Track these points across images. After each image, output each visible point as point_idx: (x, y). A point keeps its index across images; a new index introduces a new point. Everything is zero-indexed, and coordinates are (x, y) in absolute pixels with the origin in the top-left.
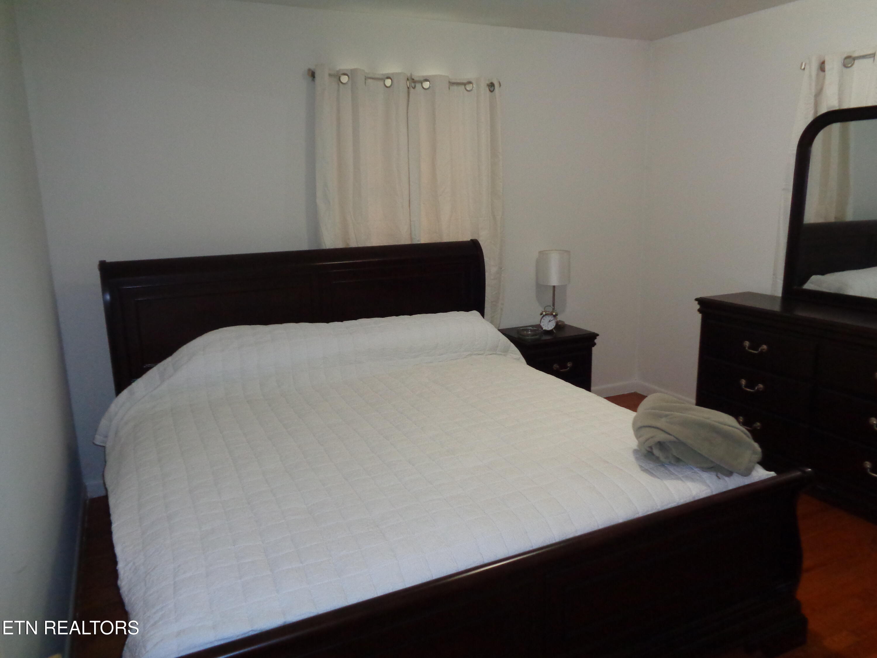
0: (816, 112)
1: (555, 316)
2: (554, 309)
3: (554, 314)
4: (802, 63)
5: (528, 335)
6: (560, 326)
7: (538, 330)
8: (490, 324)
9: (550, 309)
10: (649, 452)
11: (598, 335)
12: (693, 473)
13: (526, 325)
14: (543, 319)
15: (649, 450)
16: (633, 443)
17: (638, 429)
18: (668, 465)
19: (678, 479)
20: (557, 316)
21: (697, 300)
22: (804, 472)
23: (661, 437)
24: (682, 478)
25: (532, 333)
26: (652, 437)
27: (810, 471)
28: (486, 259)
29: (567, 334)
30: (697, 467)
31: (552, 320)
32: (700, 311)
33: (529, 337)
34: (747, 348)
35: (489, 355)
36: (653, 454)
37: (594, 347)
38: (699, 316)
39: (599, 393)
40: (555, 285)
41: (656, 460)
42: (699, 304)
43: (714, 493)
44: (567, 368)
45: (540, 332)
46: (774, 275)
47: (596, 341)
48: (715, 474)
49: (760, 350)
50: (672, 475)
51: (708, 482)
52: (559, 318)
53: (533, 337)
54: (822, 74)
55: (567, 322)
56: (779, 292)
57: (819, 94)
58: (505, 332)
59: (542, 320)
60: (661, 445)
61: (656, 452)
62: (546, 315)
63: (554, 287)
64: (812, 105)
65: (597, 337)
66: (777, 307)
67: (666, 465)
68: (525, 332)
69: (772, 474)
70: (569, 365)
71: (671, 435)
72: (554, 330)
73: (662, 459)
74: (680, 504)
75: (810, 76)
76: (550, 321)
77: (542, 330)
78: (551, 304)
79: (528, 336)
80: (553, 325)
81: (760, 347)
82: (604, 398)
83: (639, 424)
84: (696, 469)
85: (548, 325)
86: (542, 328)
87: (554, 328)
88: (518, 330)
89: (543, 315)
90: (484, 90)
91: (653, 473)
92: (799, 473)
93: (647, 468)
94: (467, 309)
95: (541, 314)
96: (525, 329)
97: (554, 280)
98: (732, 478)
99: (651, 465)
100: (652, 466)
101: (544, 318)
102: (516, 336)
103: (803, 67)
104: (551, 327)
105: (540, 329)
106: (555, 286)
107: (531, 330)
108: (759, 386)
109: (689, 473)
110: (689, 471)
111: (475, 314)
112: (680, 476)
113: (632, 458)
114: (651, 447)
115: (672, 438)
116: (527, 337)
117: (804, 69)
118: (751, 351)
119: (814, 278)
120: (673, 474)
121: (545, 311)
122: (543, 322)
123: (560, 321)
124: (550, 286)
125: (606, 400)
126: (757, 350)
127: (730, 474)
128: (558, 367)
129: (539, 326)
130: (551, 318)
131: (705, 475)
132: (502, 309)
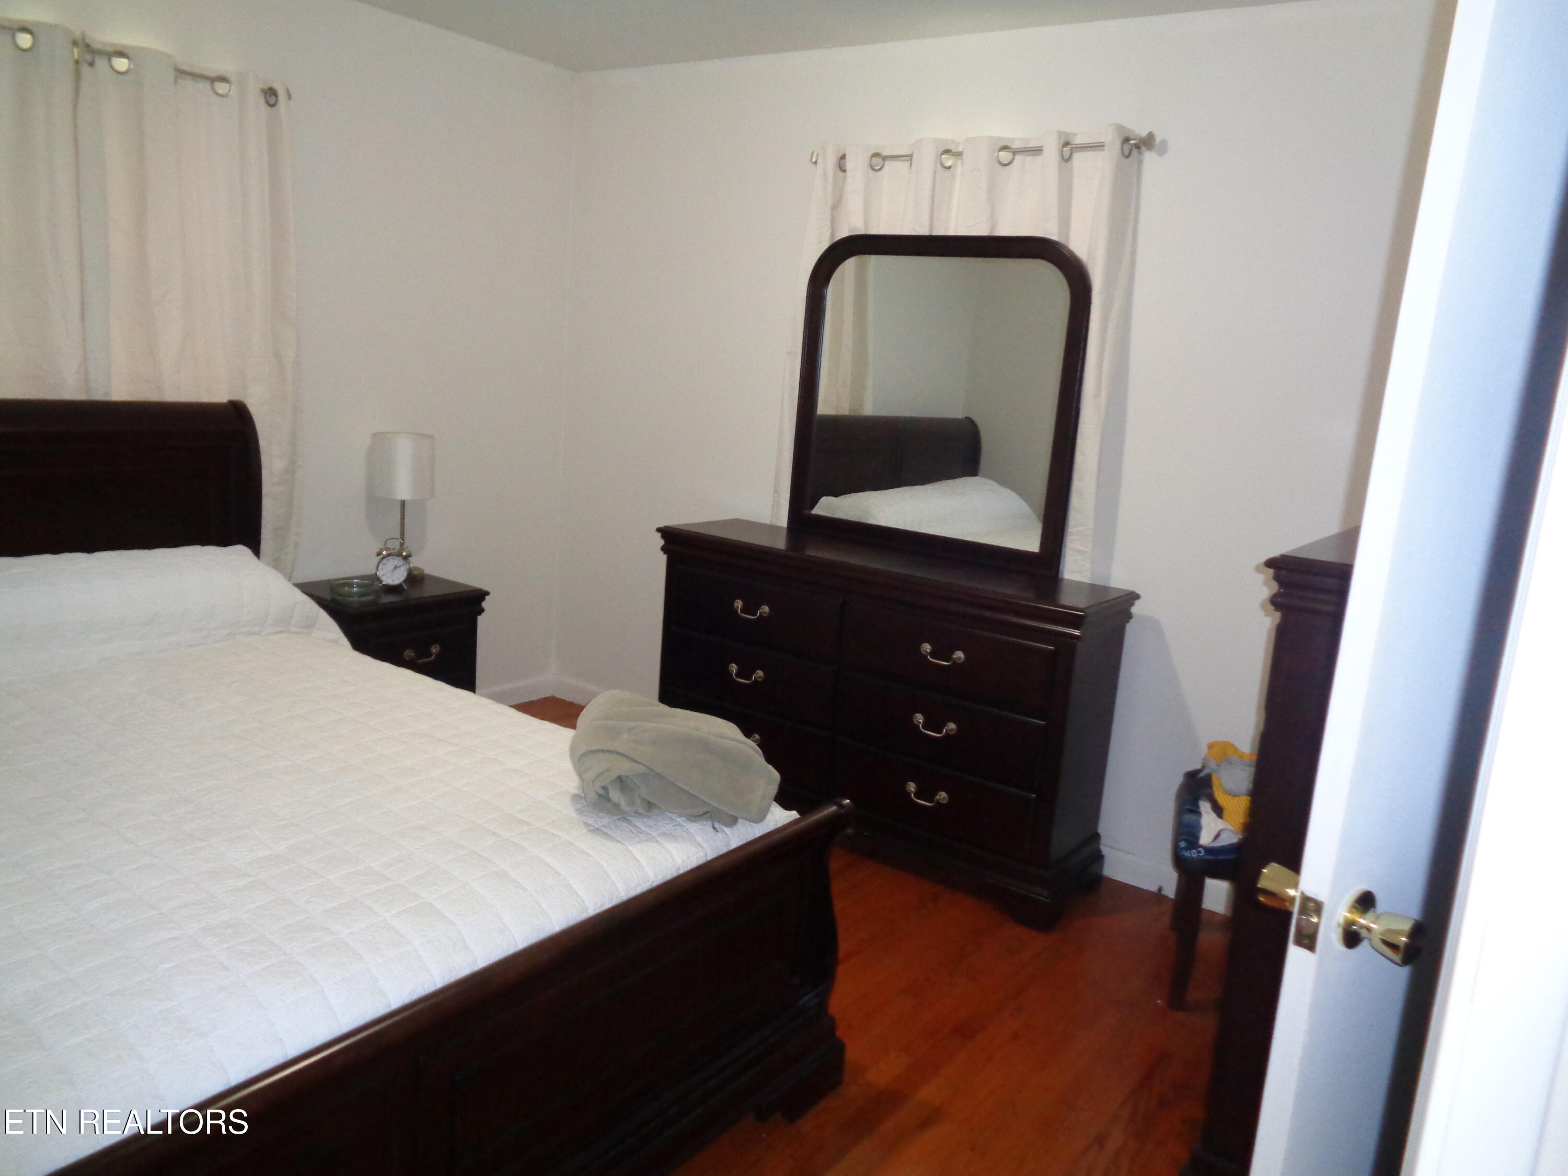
0: (833, 234)
1: (406, 558)
2: (402, 545)
3: (404, 554)
4: (813, 152)
5: (351, 595)
6: (414, 578)
7: (372, 585)
8: (274, 571)
9: (395, 545)
10: (600, 796)
11: (487, 593)
12: (675, 826)
13: (346, 576)
14: (381, 564)
15: (601, 792)
16: (572, 784)
17: (580, 759)
18: (633, 816)
19: (651, 839)
20: (410, 559)
21: (659, 530)
22: (841, 806)
23: (623, 767)
24: (659, 839)
25: (361, 589)
26: (608, 770)
27: (848, 803)
28: (263, 443)
29: (429, 591)
30: (680, 816)
31: (400, 566)
32: (664, 549)
33: (355, 599)
34: (739, 611)
35: (273, 634)
36: (609, 800)
37: (480, 615)
38: (663, 558)
39: (499, 698)
40: (403, 498)
41: (614, 809)
42: (663, 537)
43: (710, 858)
44: (432, 656)
45: (377, 588)
46: (775, 491)
47: (484, 604)
48: (709, 823)
49: (758, 614)
50: (642, 834)
51: (699, 839)
52: (415, 562)
53: (363, 599)
54: (841, 174)
55: (429, 570)
56: (783, 520)
57: (836, 205)
58: (308, 589)
59: (380, 567)
60: (622, 782)
61: (615, 795)
62: (388, 555)
63: (403, 503)
64: (828, 223)
65: (487, 598)
66: (780, 543)
67: (629, 818)
68: (347, 588)
69: (793, 815)
70: (435, 649)
71: (638, 763)
72: (403, 584)
73: (624, 806)
74: (655, 884)
75: (825, 174)
76: (396, 568)
77: (380, 585)
78: (398, 535)
79: (352, 597)
80: (403, 576)
81: (759, 608)
82: (512, 706)
83: (583, 748)
84: (679, 820)
85: (393, 574)
86: (381, 582)
87: (404, 581)
88: (334, 586)
89: (381, 557)
90: (255, 99)
91: (608, 835)
92: (835, 808)
93: (597, 826)
94: (224, 541)
95: (379, 554)
96: (347, 582)
97: (403, 490)
98: (735, 828)
99: (604, 820)
100: (606, 821)
101: (385, 561)
102: (327, 596)
103: (814, 160)
104: (399, 579)
105: (376, 583)
106: (404, 501)
107: (359, 585)
108: (757, 673)
109: (667, 827)
110: (669, 824)
111: (240, 552)
112: (655, 834)
113: (568, 810)
114: (604, 788)
115: (642, 769)
116: (351, 599)
117: (815, 163)
118: (743, 615)
119: (824, 500)
120: (641, 832)
121: (387, 549)
122: (382, 569)
123: (416, 568)
124: (395, 500)
125: (513, 709)
126: (755, 614)
127: (732, 821)
128: (413, 654)
129: (375, 578)
130: (398, 561)
131: (694, 828)
132: (296, 545)
